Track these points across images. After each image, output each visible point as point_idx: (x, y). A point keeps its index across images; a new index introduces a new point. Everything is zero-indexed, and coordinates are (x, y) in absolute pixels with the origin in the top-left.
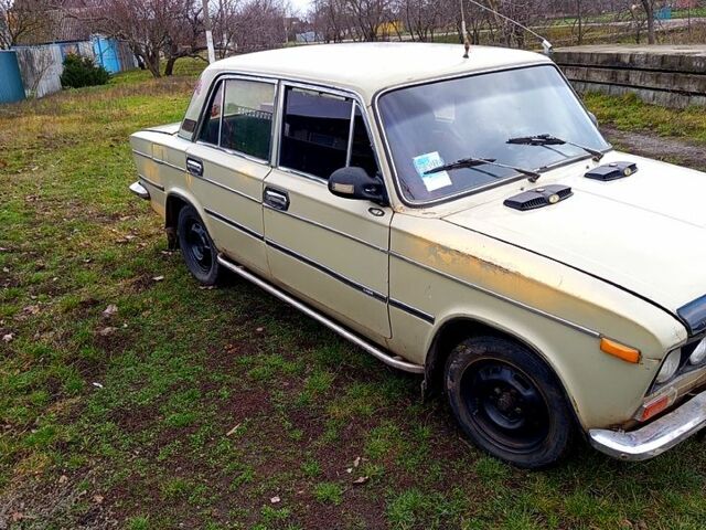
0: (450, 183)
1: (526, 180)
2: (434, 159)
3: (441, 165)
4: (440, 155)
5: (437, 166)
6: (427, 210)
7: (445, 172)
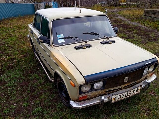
0: (64, 42)
1: (85, 42)
2: (62, 36)
3: (63, 37)
4: (64, 35)
5: (62, 37)
6: (57, 47)
7: (64, 39)
